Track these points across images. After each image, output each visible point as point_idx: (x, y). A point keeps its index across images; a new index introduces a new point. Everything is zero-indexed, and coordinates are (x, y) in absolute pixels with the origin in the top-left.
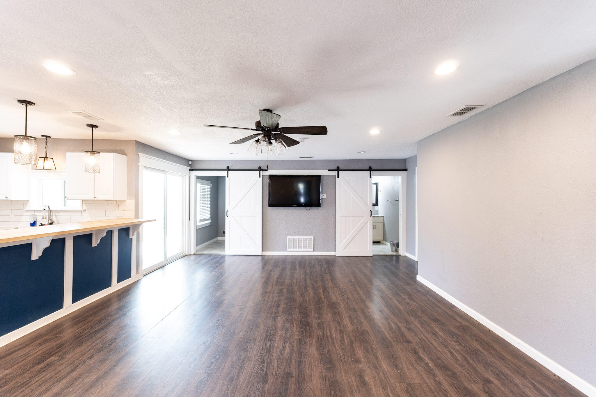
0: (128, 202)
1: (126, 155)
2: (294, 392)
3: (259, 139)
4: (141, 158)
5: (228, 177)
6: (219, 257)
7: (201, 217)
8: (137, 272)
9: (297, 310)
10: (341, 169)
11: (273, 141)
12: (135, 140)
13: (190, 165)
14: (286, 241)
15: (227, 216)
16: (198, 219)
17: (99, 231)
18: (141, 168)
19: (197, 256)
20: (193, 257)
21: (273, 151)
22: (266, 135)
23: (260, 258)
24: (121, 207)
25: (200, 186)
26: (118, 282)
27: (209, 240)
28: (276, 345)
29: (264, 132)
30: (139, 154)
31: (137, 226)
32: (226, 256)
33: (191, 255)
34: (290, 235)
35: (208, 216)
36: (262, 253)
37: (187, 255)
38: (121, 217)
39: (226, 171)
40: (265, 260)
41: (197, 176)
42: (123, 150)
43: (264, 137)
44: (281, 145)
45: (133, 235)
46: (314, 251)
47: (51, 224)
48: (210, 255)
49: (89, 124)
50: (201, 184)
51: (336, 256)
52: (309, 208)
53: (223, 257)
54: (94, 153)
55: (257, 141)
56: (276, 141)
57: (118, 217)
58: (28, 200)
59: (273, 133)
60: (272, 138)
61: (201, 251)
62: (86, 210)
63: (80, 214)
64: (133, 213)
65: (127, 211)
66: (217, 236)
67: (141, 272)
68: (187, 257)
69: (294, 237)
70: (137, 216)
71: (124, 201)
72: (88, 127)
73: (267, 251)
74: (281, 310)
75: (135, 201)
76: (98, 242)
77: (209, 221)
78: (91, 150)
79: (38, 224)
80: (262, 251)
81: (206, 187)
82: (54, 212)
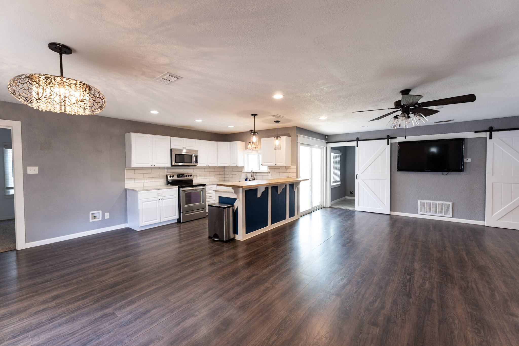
0: (292, 167)
1: (291, 137)
2: (437, 310)
3: (397, 115)
4: (299, 138)
5: (357, 146)
6: (350, 211)
7: (334, 179)
8: (298, 214)
9: (435, 262)
10: (495, 129)
11: (412, 115)
13: (326, 139)
14: (418, 204)
15: (357, 179)
16: (332, 181)
17: (281, 184)
18: (299, 144)
19: (332, 209)
20: (329, 209)
21: (411, 123)
22: (404, 111)
23: (388, 217)
25: (333, 155)
26: (289, 217)
27: (339, 198)
28: (416, 279)
29: (403, 109)
30: (298, 135)
31: (298, 183)
32: (356, 211)
33: (327, 207)
34: (421, 199)
35: (339, 178)
36: (390, 213)
37: (325, 207)
38: (288, 177)
39: (356, 142)
40: (394, 220)
41: (331, 147)
42: (289, 134)
43: (403, 113)
44: (419, 117)
45: (296, 189)
46: (453, 217)
47: (254, 180)
48: (343, 210)
49: (276, 120)
50: (334, 153)
51: (486, 226)
52: (447, 173)
53: (354, 212)
54: (278, 138)
55: (396, 117)
56: (414, 115)
57: (287, 177)
59: (411, 108)
60: (411, 113)
61: (335, 205)
62: (270, 173)
63: (267, 175)
64: (295, 174)
66: (345, 195)
67: (300, 215)
68: (324, 208)
69: (427, 201)
70: (297, 177)
72: (275, 123)
73: (396, 212)
74: (417, 258)
75: (296, 167)
76: (281, 192)
77: (339, 183)
78: (276, 136)
79: (248, 180)
80: (391, 211)
81: (337, 155)
82: (255, 173)
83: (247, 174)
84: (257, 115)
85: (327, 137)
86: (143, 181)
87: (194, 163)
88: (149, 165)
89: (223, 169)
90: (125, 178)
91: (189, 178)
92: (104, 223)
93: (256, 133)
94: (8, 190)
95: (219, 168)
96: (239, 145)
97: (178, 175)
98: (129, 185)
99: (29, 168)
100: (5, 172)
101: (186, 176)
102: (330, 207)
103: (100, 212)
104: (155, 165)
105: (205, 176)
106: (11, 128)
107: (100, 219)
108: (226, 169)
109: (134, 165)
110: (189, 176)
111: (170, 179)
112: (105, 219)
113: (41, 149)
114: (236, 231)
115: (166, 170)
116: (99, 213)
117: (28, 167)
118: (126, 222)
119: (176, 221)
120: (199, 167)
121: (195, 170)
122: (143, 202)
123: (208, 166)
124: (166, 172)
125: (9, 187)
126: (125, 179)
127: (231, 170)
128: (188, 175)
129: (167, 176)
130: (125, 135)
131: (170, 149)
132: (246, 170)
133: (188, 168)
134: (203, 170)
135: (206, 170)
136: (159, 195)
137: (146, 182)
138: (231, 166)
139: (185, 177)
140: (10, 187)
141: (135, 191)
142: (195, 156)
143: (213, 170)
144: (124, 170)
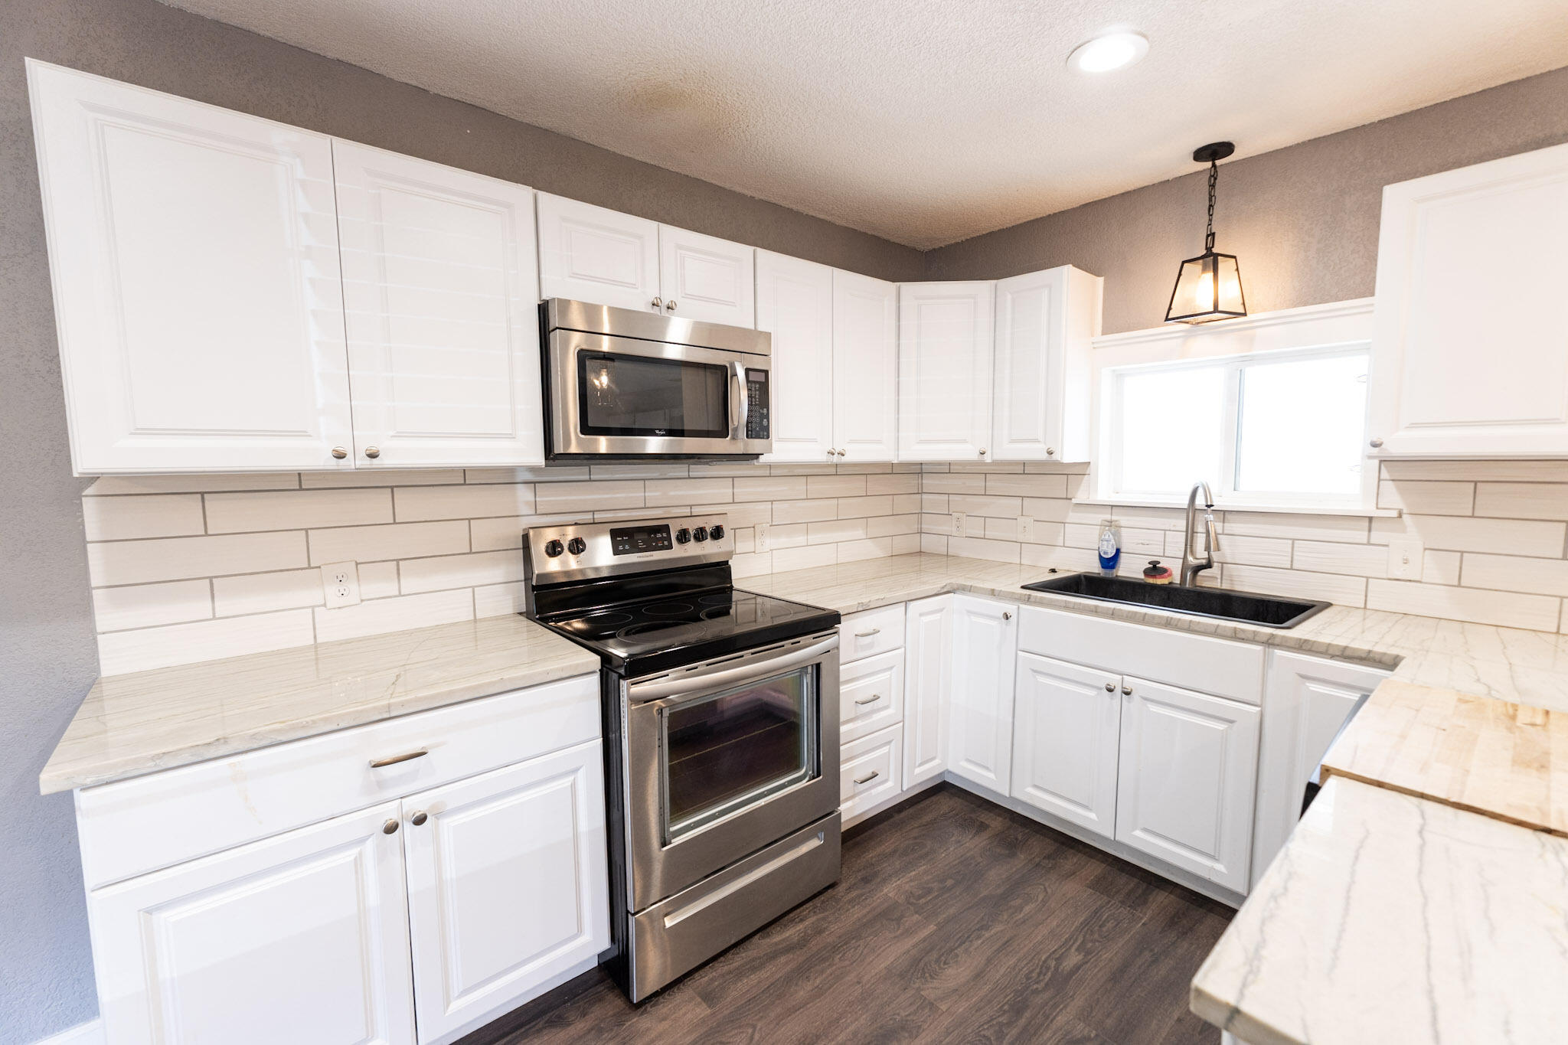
83: (1123, 519)
86: (310, 596)
87: (742, 433)
91: (708, 550)
97: (615, 534)
101: (683, 537)
104: (373, 456)
105: (808, 526)
110: (700, 535)
120: (770, 466)
121: (746, 490)
123: (836, 459)
127: (977, 483)
128: (692, 526)
131: (535, 303)
132: (1103, 489)
133: (692, 474)
134: (799, 487)
135: (818, 486)
136: (381, 785)
137: (334, 600)
139: (670, 547)
142: (753, 376)
143: (857, 485)
144: (80, 498)
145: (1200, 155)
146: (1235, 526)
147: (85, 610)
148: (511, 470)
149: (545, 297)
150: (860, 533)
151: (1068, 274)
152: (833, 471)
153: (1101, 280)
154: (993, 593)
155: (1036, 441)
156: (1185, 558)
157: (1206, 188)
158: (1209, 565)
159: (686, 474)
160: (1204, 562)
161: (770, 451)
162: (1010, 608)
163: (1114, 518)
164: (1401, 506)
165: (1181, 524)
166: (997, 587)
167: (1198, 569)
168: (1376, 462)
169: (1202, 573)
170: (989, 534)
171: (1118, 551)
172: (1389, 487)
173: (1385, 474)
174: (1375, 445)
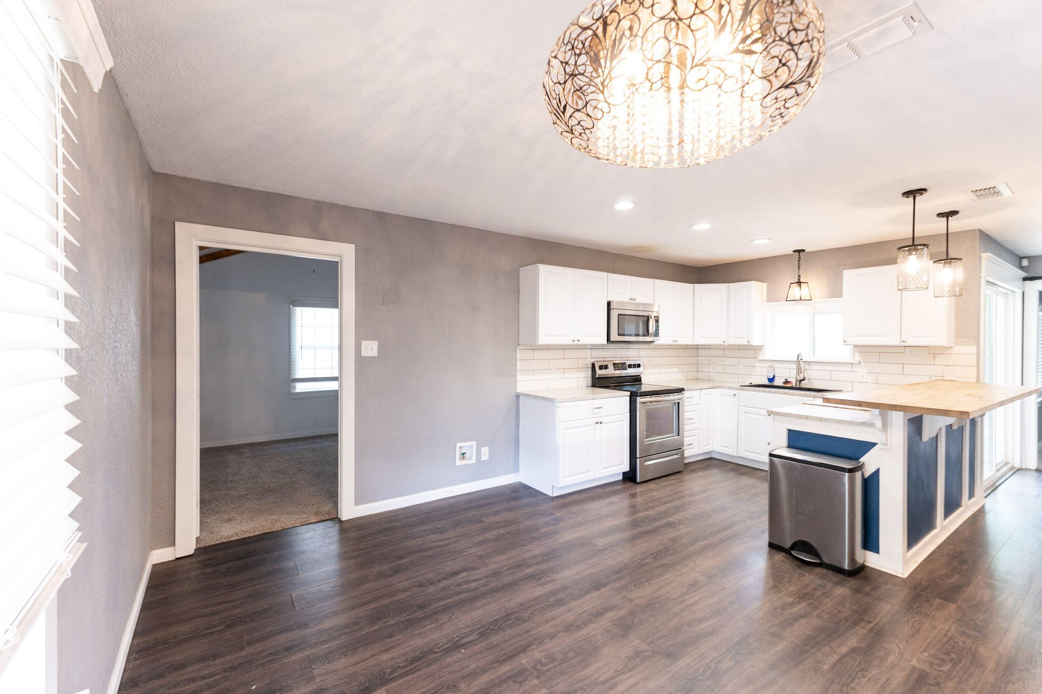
12: (977, 228)
24: (939, 360)
38: (942, 378)
58: (763, 346)
63: (850, 369)
65: (955, 367)
71: (949, 348)
83: (775, 365)
84: (925, 190)
85: (1025, 263)
88: (567, 341)
89: (695, 352)
90: (518, 369)
92: (481, 470)
93: (919, 247)
94: (294, 384)
95: (687, 347)
96: (753, 290)
98: (526, 384)
99: (365, 344)
100: (292, 350)
102: (1037, 470)
103: (474, 443)
106: (339, 258)
107: (473, 461)
108: (701, 352)
109: (543, 340)
111: (599, 372)
112: (482, 460)
113: (383, 304)
114: (870, 541)
115: (589, 352)
116: (469, 446)
117: (362, 341)
118: (516, 470)
119: (621, 478)
122: (566, 429)
124: (590, 357)
125: (295, 378)
126: (516, 371)
127: (721, 353)
129: (593, 365)
130: (518, 271)
132: (767, 354)
133: (628, 347)
138: (729, 345)
140: (297, 377)
141: (551, 400)
144: (516, 349)
145: (794, 251)
146: (813, 367)
147: (516, 376)
148: (586, 345)
149: (609, 300)
150: (676, 370)
151: (753, 284)
152: (668, 347)
153: (766, 284)
154: (730, 388)
155: (743, 338)
156: (796, 378)
157: (797, 262)
158: (804, 380)
159: (626, 347)
160: (802, 378)
161: (658, 340)
162: (736, 392)
163: (773, 365)
164: (860, 360)
165: (795, 366)
166: (731, 386)
167: (801, 380)
168: (852, 346)
169: (802, 382)
170: (726, 371)
171: (774, 376)
172: (857, 354)
173: (855, 350)
174: (845, 342)
